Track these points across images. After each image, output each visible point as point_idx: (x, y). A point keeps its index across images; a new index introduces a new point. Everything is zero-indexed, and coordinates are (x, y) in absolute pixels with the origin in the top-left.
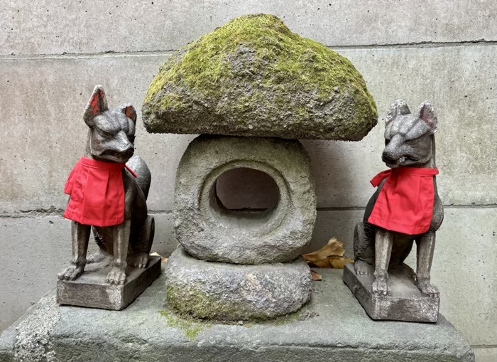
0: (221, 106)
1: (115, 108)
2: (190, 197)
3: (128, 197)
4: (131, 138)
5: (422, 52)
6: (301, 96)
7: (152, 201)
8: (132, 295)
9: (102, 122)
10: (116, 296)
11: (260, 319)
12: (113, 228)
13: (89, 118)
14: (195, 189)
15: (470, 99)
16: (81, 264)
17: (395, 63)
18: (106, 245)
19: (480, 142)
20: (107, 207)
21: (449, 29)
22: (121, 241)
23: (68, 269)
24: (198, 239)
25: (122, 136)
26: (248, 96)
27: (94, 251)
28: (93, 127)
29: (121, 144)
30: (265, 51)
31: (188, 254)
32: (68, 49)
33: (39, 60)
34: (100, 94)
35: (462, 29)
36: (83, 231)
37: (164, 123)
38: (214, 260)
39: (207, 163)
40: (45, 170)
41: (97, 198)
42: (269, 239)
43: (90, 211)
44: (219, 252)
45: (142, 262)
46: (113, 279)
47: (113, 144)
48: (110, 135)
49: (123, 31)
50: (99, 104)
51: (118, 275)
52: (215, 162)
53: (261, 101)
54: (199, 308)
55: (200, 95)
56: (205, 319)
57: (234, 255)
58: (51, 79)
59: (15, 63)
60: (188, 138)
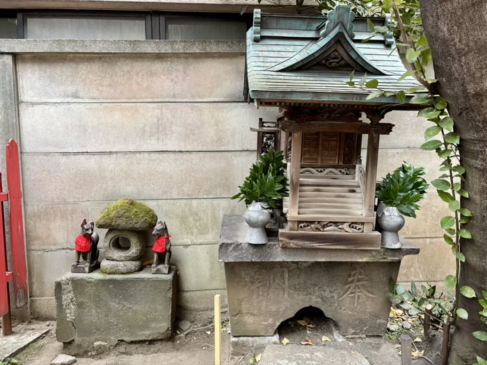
0: (113, 223)
1: (89, 223)
2: (107, 244)
3: (91, 244)
4: (92, 230)
5: (181, 201)
6: (131, 221)
7: (98, 246)
8: (91, 270)
9: (85, 227)
10: (87, 269)
11: (123, 274)
12: (87, 252)
13: (82, 226)
14: (108, 242)
15: (196, 214)
16: (78, 262)
17: (173, 204)
18: (85, 258)
19: (200, 225)
20: (86, 247)
21: (188, 195)
22: (89, 256)
23: (75, 263)
24: (110, 255)
25: (90, 230)
26: (119, 222)
27: (81, 260)
28: (83, 228)
29: (90, 232)
30: (124, 211)
31: (107, 259)
32: (75, 200)
33: (66, 203)
34: (85, 220)
35: (192, 195)
36: (79, 253)
37: (100, 226)
38: (113, 260)
39: (111, 236)
40: (66, 236)
41: (83, 245)
42: (127, 255)
43: (81, 248)
44: (114, 258)
45: (95, 263)
46: (87, 266)
47: (87, 232)
48: (87, 230)
49: (93, 195)
50: (85, 222)
51: (88, 264)
52: (113, 236)
53: (122, 223)
54: (108, 271)
55: (108, 221)
56: (109, 274)
57: (118, 259)
58: (70, 208)
59: (59, 204)
60: (107, 230)
